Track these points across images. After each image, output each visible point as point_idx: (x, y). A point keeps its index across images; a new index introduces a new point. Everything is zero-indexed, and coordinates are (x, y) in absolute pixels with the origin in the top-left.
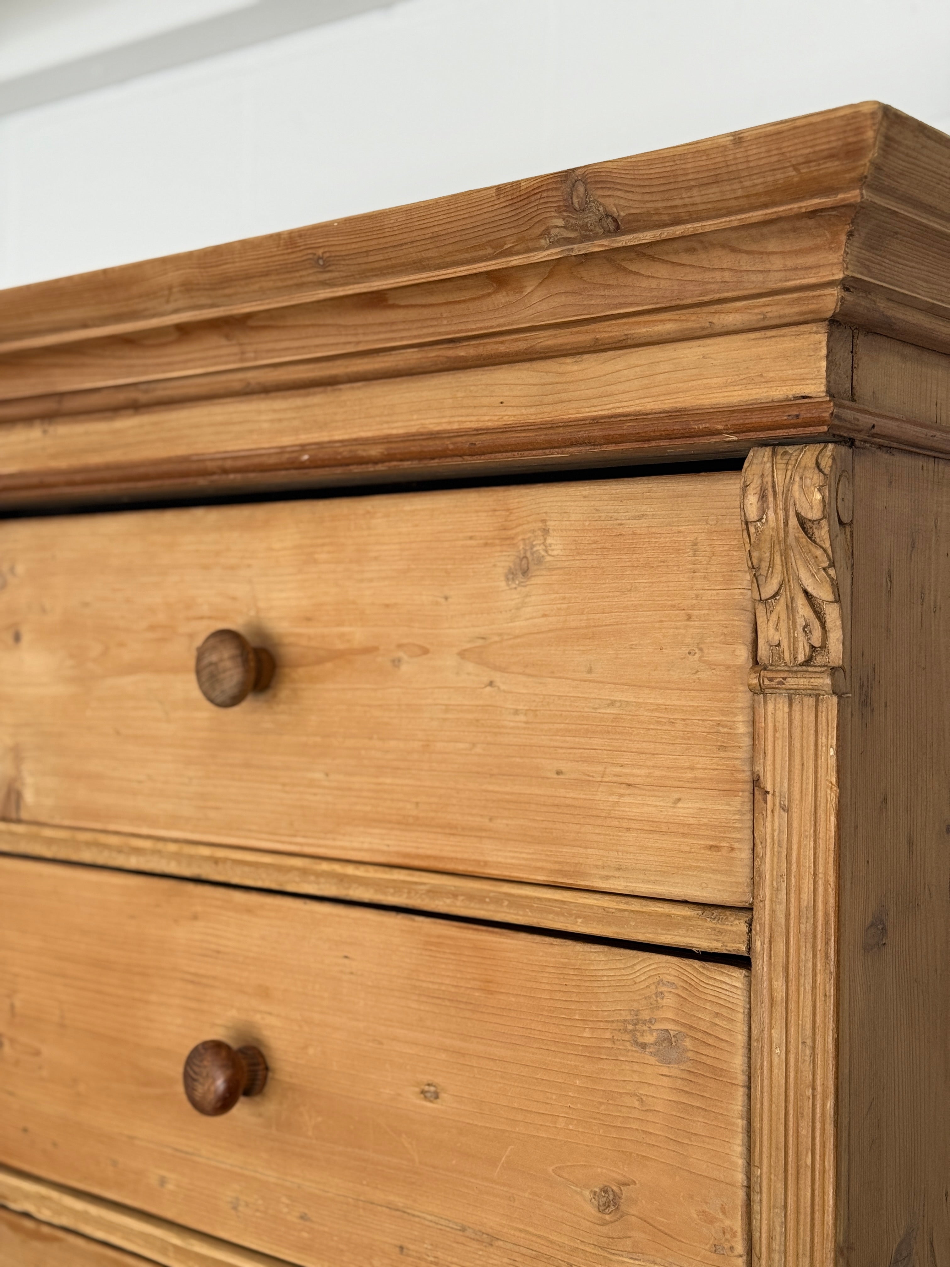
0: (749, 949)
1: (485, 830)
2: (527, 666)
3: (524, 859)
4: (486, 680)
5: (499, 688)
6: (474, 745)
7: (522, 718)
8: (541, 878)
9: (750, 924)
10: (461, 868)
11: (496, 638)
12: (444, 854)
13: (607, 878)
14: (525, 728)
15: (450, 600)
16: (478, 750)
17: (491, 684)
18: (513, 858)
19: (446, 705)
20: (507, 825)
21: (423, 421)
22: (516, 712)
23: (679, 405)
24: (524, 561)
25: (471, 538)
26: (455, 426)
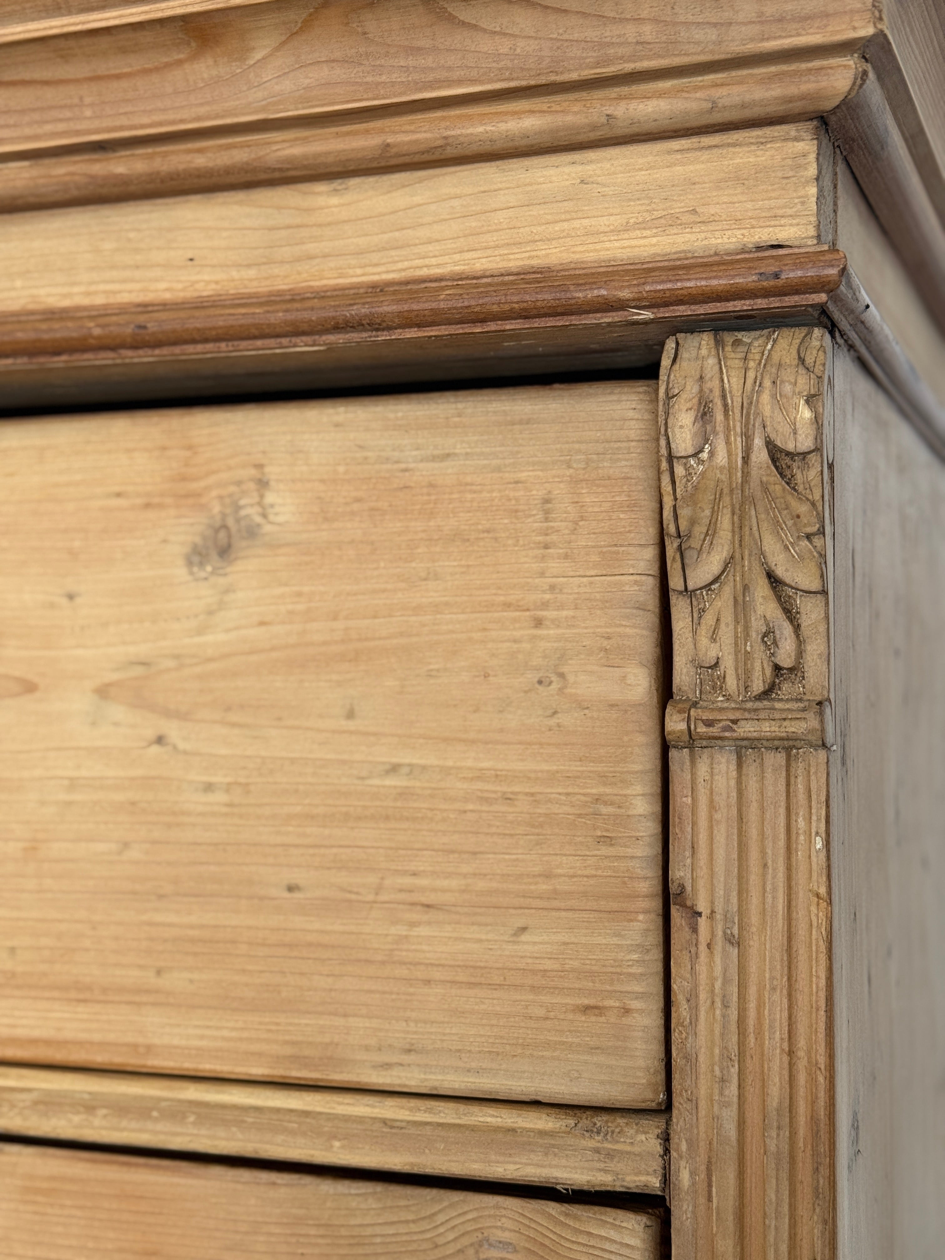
0: (666, 1179)
1: (148, 991)
2: (228, 709)
3: (224, 1039)
4: (150, 733)
5: (175, 747)
6: (126, 845)
7: (220, 797)
8: (258, 1071)
9: (666, 1139)
10: (99, 1058)
11: (171, 663)
12: (68, 1035)
13: (387, 1066)
14: (226, 815)
15: (78, 600)
16: (134, 854)
17: (160, 740)
18: (202, 1037)
19: (71, 779)
20: (191, 981)
21: (35, 292)
22: (209, 788)
23: (535, 262)
24: (222, 534)
25: (119, 495)
26: (99, 300)
